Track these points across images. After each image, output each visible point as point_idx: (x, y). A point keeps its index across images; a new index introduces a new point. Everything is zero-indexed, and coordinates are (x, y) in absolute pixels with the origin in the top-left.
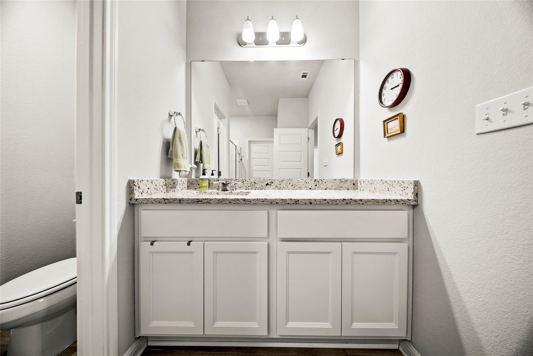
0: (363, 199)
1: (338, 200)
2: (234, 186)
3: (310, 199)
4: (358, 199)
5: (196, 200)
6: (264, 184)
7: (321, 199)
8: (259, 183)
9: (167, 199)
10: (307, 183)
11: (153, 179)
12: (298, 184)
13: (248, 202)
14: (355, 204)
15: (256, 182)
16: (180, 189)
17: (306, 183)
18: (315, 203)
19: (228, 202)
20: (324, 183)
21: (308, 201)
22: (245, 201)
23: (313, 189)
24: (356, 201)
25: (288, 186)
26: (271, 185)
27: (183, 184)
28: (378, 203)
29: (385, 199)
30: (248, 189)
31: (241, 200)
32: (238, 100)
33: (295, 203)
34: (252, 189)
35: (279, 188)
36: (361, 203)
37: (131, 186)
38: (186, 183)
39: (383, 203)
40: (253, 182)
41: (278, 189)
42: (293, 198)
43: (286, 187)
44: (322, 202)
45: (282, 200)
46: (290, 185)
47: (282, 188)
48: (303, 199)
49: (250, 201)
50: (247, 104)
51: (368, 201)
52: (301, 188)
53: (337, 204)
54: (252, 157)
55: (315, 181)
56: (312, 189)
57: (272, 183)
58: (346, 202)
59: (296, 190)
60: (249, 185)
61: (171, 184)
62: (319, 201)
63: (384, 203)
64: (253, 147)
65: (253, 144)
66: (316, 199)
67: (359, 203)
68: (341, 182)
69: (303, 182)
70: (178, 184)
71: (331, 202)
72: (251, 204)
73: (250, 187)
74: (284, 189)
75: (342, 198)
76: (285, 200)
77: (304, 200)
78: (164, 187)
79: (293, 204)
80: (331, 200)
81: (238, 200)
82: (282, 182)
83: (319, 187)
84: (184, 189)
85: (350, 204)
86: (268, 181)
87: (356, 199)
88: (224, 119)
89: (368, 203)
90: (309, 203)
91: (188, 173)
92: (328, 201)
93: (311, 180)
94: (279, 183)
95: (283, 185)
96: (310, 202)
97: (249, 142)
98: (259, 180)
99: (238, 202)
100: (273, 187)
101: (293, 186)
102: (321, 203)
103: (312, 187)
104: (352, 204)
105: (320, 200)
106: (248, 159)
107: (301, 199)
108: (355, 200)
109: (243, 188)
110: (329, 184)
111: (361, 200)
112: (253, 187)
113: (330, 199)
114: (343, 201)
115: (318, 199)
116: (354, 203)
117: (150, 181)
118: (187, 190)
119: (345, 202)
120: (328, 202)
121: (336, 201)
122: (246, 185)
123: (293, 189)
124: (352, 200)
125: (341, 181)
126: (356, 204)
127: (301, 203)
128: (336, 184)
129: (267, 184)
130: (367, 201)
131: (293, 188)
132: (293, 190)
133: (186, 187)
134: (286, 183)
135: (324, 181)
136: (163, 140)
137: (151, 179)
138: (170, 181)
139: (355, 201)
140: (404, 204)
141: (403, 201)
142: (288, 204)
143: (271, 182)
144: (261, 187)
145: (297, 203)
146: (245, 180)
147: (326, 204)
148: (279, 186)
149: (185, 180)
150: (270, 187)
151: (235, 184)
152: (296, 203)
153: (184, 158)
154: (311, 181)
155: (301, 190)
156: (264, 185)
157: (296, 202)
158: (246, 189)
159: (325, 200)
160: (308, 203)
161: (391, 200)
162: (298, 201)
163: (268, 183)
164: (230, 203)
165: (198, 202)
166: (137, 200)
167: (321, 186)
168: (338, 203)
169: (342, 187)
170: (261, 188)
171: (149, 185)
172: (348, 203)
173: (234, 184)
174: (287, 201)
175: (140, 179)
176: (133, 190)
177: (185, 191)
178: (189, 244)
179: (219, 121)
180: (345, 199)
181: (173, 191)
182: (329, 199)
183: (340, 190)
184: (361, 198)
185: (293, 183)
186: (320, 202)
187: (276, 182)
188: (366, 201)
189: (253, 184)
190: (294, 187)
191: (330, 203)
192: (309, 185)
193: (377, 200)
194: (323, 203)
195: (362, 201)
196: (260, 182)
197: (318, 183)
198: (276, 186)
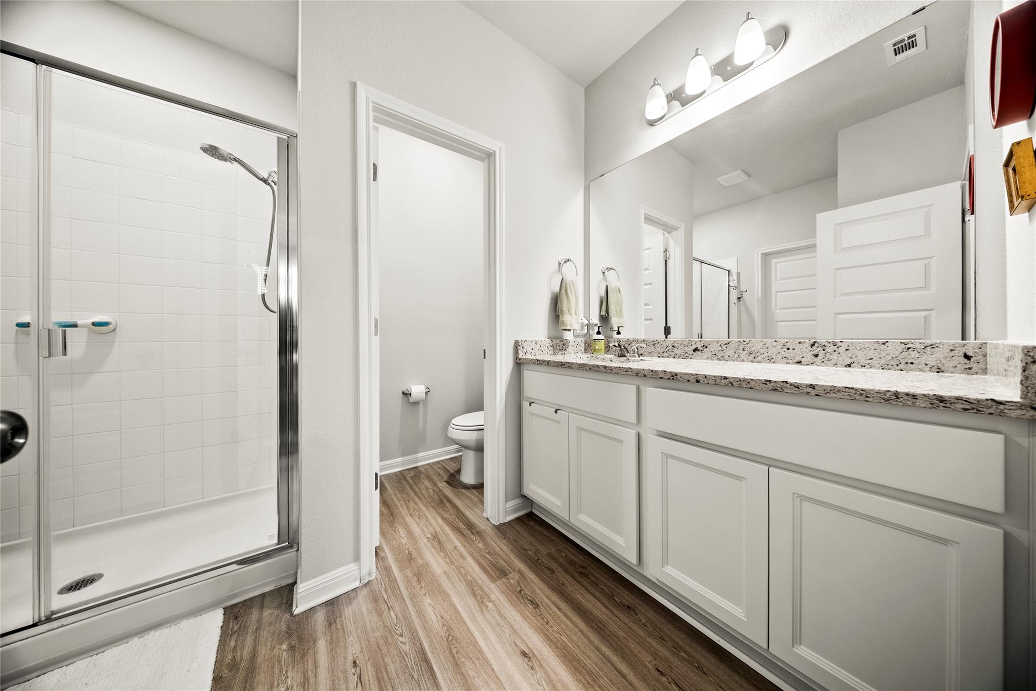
0: (817, 385)
1: (752, 380)
2: (636, 350)
3: (696, 374)
4: (804, 384)
5: (560, 364)
6: (689, 349)
7: (717, 376)
8: (680, 347)
9: (539, 360)
10: (788, 349)
11: (537, 339)
12: (764, 350)
13: (609, 371)
14: (796, 392)
15: (676, 345)
16: (572, 352)
17: (786, 350)
18: (706, 381)
19: (588, 368)
20: (842, 350)
21: (692, 377)
22: (605, 368)
23: (807, 365)
24: (799, 388)
25: (740, 355)
26: (703, 350)
27: (577, 346)
28: (867, 397)
29: (893, 389)
30: (662, 357)
31: (601, 367)
32: (718, 179)
33: (671, 378)
34: (668, 357)
35: (719, 357)
36: (813, 392)
37: (517, 346)
38: (583, 345)
39: (883, 399)
40: (670, 345)
41: (718, 359)
42: (668, 370)
43: (736, 355)
44: (718, 381)
45: (652, 371)
46: (745, 352)
47: (726, 357)
48: (684, 373)
49: (611, 370)
50: (746, 178)
51: (834, 390)
52: (773, 360)
53: (750, 388)
54: (774, 290)
55: (812, 345)
56: (802, 363)
57: (705, 347)
58: (773, 387)
59: (759, 362)
60: (663, 349)
61: (559, 346)
62: (713, 378)
63: (887, 400)
64: (776, 266)
65: (776, 258)
66: (708, 375)
67: (808, 393)
68: (908, 348)
69: (779, 347)
70: (570, 346)
71: (739, 383)
72: (612, 373)
73: (665, 353)
74: (730, 360)
75: (763, 378)
76: (656, 371)
77: (686, 374)
78: (550, 348)
79: (669, 379)
80: (738, 380)
81: (598, 366)
82: (726, 345)
83: (826, 359)
84: (579, 352)
85: (782, 391)
86: (698, 343)
87: (799, 383)
88: (677, 231)
89: (834, 395)
90: (695, 381)
91: (586, 332)
92: (732, 380)
93: (800, 343)
94: (720, 348)
95: (730, 352)
96: (697, 380)
97: (766, 256)
98: (681, 342)
99: (598, 369)
100: (707, 356)
101: (753, 356)
102: (717, 383)
103: (802, 360)
104: (789, 391)
105: (715, 376)
106: (760, 295)
107: (681, 373)
108: (796, 385)
109: (655, 354)
110: (859, 353)
111: (812, 387)
112: (671, 353)
113: (735, 378)
114: (766, 384)
115: (711, 376)
116: (793, 391)
117: (534, 342)
118: (584, 354)
119: (770, 386)
120: (731, 383)
121: (749, 383)
122: (659, 349)
123: (752, 361)
124: (788, 385)
125: (907, 346)
126: (798, 392)
127: (680, 379)
128: (888, 355)
129: (695, 350)
130: (830, 391)
131: (751, 358)
132: (751, 363)
133: (583, 350)
134: (735, 347)
135: (844, 346)
136: (551, 295)
137: (535, 339)
138: (558, 341)
139: (795, 387)
140: (975, 411)
141: (966, 401)
142: (661, 378)
143: (703, 346)
144: (683, 354)
145: (675, 379)
146: (657, 342)
147: (726, 385)
148: (720, 354)
149: (580, 341)
150: (701, 354)
151: (639, 348)
152: (673, 379)
153: (571, 314)
154: (801, 345)
155: (774, 365)
156: (690, 352)
157: (673, 376)
158: (659, 357)
159: (724, 379)
160: (692, 379)
161: (913, 396)
162: (676, 375)
163: (697, 348)
164: (590, 369)
165: (562, 365)
166: (520, 359)
167: (831, 357)
168: (752, 386)
169: (912, 363)
170: (685, 356)
171: (533, 345)
172: (778, 388)
173: (637, 348)
174: (660, 374)
175: (524, 340)
176: (518, 350)
177: (580, 355)
178: (556, 412)
179: (667, 237)
180: (770, 381)
181: (562, 354)
182: (732, 378)
183: (901, 370)
184: (813, 383)
185: (753, 349)
186: (715, 382)
187: (713, 346)
188: (828, 391)
189: (670, 348)
190: (755, 358)
191: (735, 384)
192: (796, 354)
193: (863, 390)
194: (721, 384)
195: (814, 388)
196: (683, 346)
197: (824, 350)
198: (714, 354)
